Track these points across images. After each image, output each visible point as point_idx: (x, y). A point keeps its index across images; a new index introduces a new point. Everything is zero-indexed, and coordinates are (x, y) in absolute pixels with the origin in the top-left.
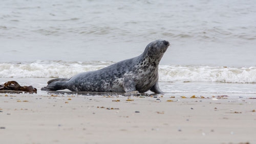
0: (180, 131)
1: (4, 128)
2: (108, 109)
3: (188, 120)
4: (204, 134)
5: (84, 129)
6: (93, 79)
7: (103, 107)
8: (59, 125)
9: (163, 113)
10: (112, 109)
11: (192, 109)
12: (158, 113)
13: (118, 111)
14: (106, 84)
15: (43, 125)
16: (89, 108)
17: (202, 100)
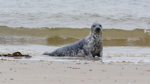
0: (116, 81)
1: (13, 79)
2: (73, 68)
3: (120, 75)
4: (130, 83)
5: (60, 80)
6: (67, 49)
7: (70, 68)
8: (45, 78)
9: (106, 71)
10: (76, 68)
11: (123, 68)
12: (103, 71)
13: (79, 70)
14: (74, 53)
15: (35, 78)
16: (63, 68)
17: (129, 63)
